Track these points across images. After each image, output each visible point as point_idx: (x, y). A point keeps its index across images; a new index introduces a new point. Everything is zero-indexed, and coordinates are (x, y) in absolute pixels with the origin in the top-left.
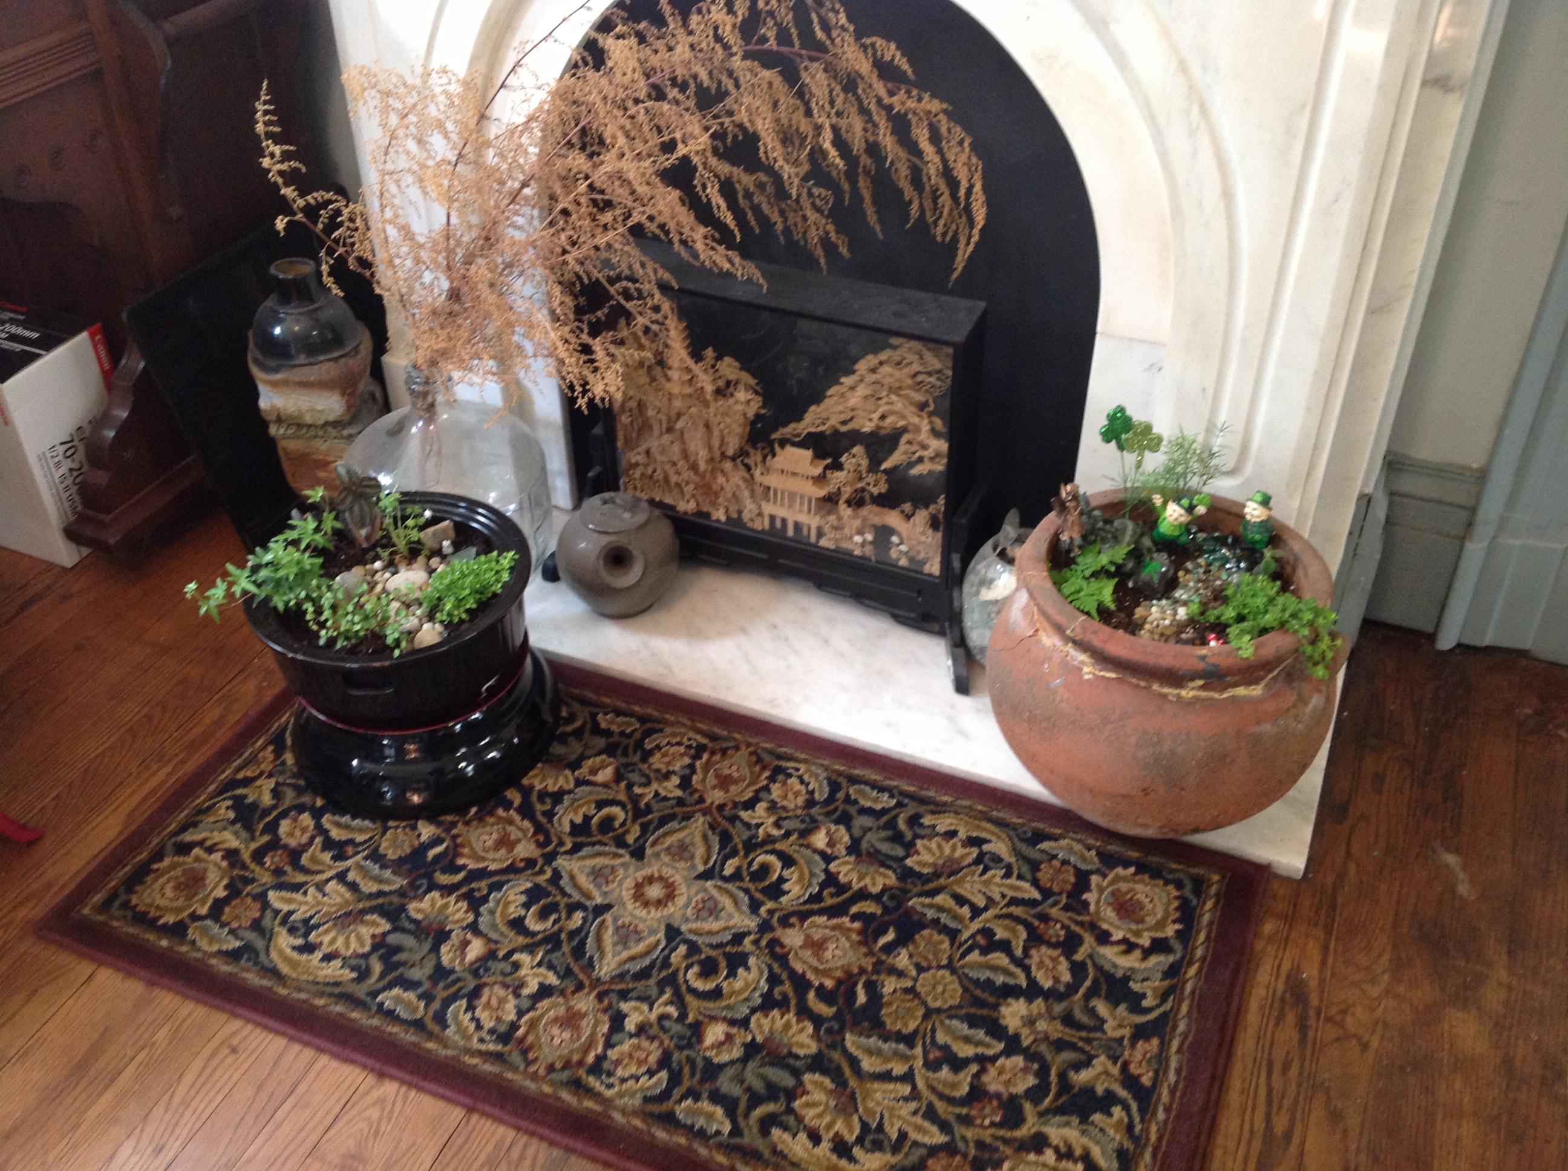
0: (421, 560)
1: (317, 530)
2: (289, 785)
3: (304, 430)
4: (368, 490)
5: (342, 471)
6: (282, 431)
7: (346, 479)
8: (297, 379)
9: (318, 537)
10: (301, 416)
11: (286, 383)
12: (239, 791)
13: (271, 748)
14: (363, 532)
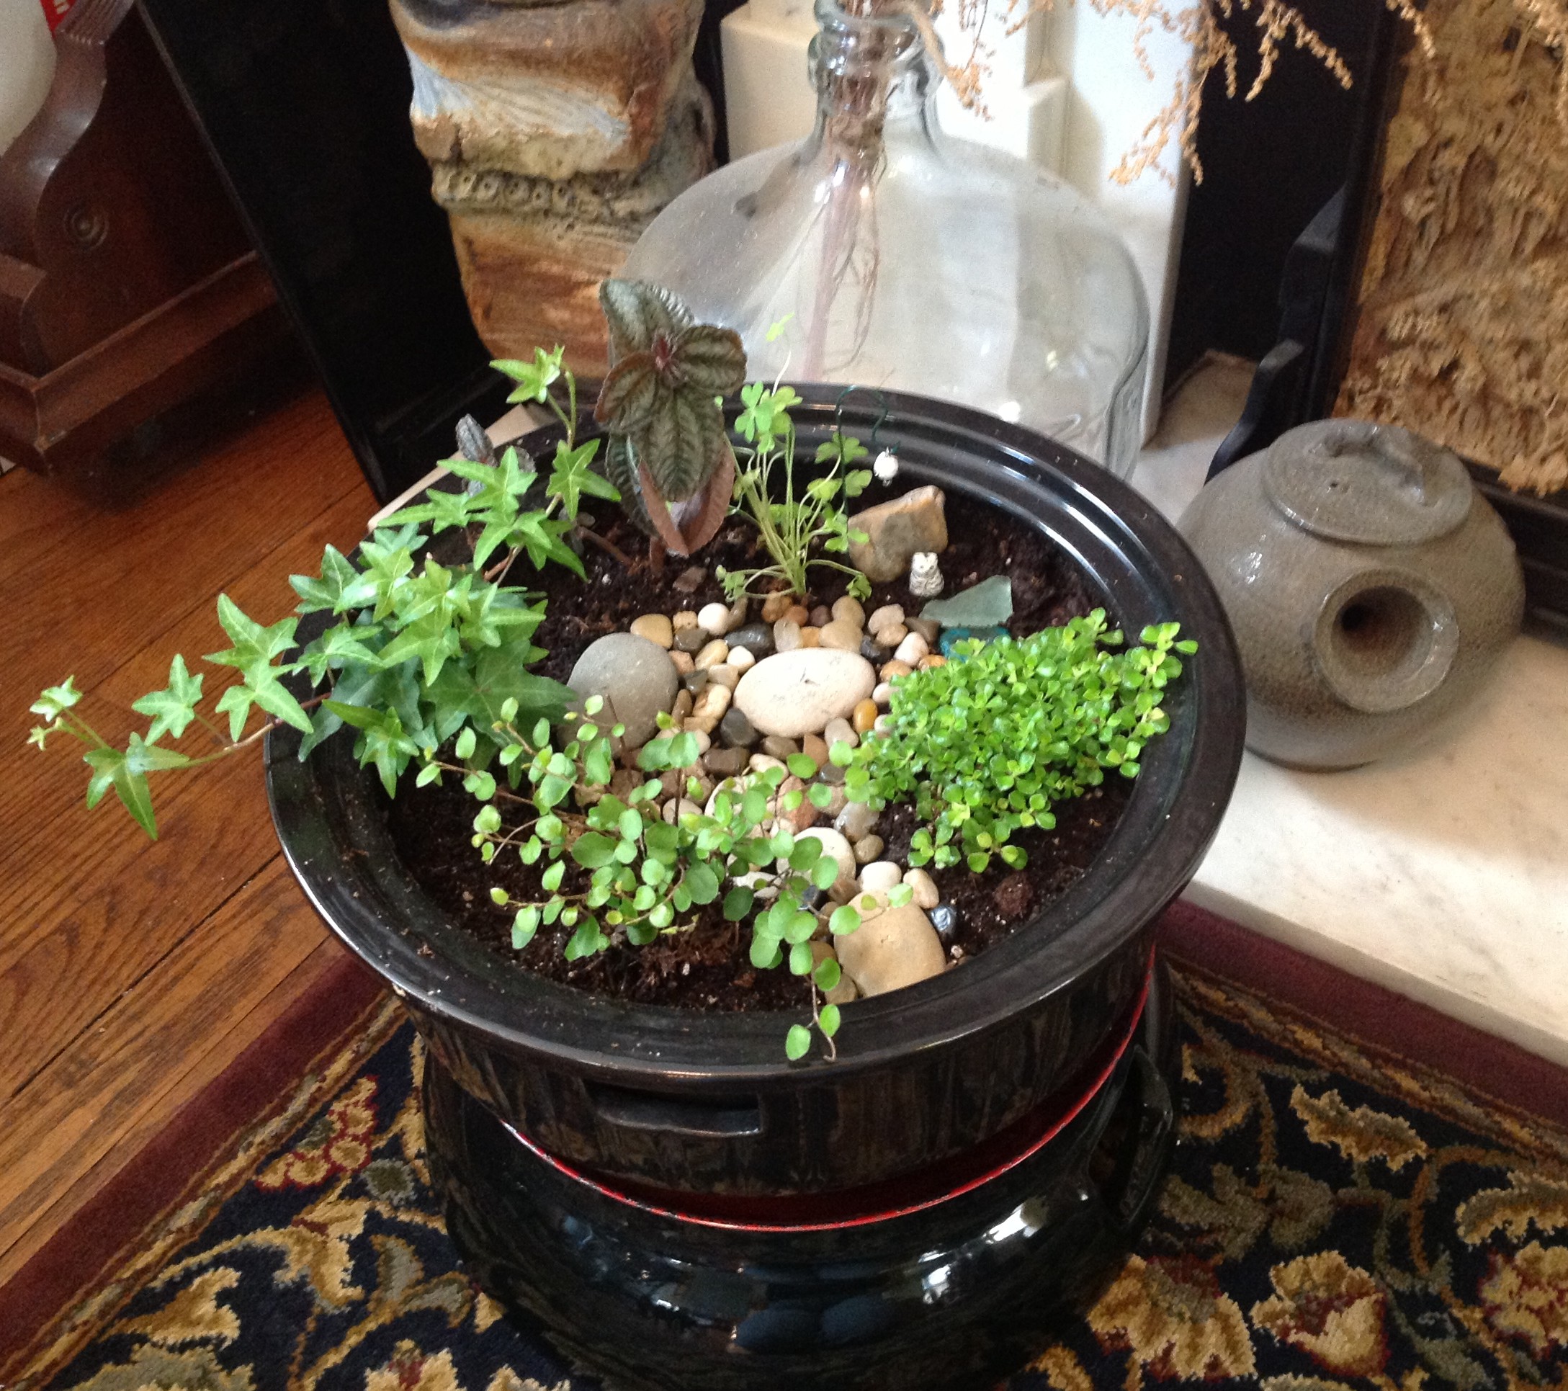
0: (845, 609)
1: (531, 501)
2: (405, 1232)
3: (521, 193)
4: (702, 373)
5: (626, 303)
6: (464, 190)
7: (637, 328)
8: (509, 42)
9: (532, 526)
10: (513, 149)
11: (477, 53)
12: (264, 1237)
13: (367, 1087)
14: (675, 509)
